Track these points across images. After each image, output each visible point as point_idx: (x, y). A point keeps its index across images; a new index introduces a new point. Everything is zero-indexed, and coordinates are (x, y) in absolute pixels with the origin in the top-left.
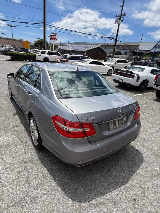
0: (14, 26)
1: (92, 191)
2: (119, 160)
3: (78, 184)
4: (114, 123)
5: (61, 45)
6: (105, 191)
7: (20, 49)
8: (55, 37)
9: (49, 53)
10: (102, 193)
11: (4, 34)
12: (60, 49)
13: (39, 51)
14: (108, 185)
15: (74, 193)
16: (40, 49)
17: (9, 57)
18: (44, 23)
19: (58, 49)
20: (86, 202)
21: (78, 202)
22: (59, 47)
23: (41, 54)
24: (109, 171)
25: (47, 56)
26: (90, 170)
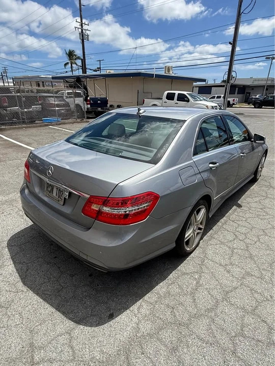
4: (51, 188)
14: (24, 262)
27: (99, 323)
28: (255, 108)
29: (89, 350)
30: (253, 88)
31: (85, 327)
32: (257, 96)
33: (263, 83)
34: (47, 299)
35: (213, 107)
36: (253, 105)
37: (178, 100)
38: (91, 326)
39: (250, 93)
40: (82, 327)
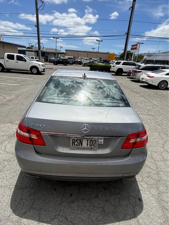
0: (101, 41)
1: (33, 209)
2: (99, 197)
3: (30, 195)
4: (79, 142)
5: (149, 55)
6: (45, 219)
7: (103, 60)
8: (136, 47)
9: (124, 64)
10: (40, 218)
11: (93, 48)
12: (145, 59)
13: (115, 62)
14: (55, 216)
15: (18, 200)
16: (116, 60)
17: (89, 68)
18: (128, 34)
19: (144, 59)
20: (18, 215)
21: (12, 210)
22: (145, 57)
23: (116, 65)
24: (73, 202)
25: (121, 67)
26: (55, 189)
27: (141, 208)
28: (54, 65)
29: (156, 222)
30: (49, 53)
31: (140, 215)
32: (53, 58)
33: (54, 51)
34: (106, 222)
35: (42, 65)
36: (53, 63)
37: (17, 60)
38: (141, 212)
39: (47, 56)
40: (139, 216)
